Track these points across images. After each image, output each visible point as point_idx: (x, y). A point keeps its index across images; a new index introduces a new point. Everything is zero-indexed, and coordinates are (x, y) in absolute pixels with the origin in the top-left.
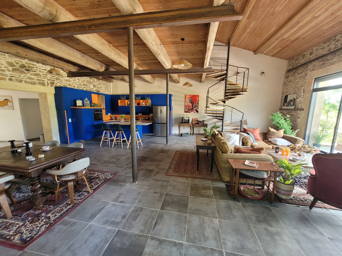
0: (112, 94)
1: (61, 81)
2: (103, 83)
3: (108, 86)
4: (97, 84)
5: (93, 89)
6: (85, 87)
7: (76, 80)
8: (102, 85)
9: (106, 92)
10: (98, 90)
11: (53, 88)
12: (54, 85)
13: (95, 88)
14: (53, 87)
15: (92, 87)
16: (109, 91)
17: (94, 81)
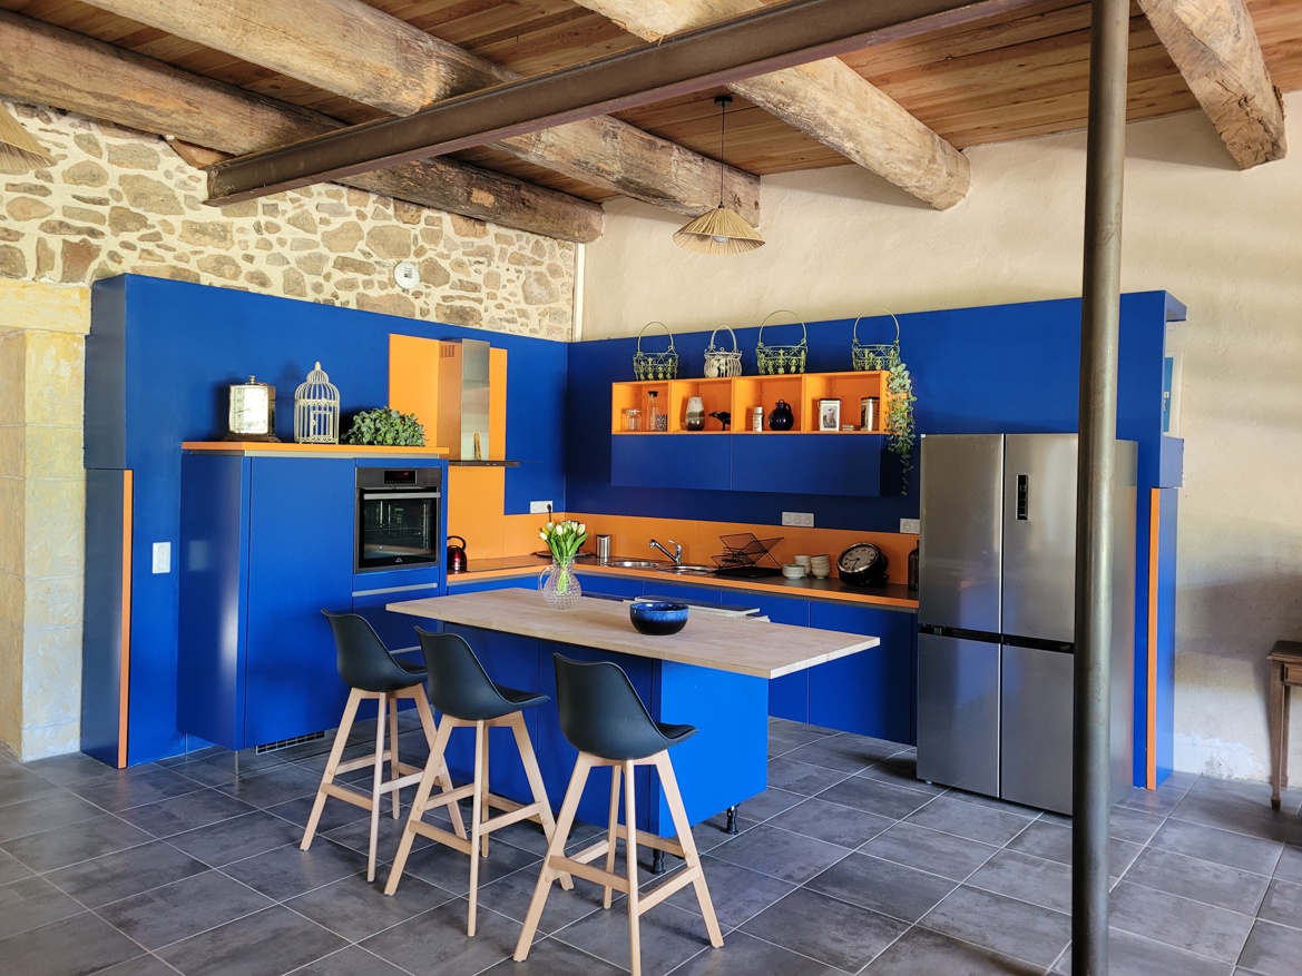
0: (578, 337)
1: (156, 237)
2: (511, 250)
3: (554, 272)
4: (457, 254)
5: (417, 294)
6: (351, 285)
7: (278, 229)
8: (501, 267)
9: (535, 317)
10: (457, 303)
11: (76, 296)
12: (94, 265)
13: (436, 294)
14: (86, 284)
15: (412, 283)
16: (556, 314)
17: (433, 237)
